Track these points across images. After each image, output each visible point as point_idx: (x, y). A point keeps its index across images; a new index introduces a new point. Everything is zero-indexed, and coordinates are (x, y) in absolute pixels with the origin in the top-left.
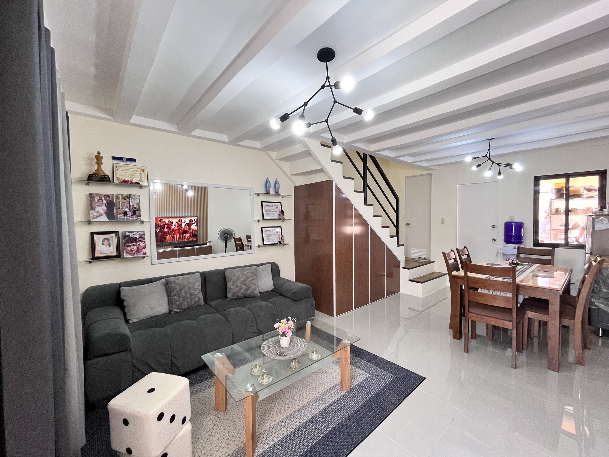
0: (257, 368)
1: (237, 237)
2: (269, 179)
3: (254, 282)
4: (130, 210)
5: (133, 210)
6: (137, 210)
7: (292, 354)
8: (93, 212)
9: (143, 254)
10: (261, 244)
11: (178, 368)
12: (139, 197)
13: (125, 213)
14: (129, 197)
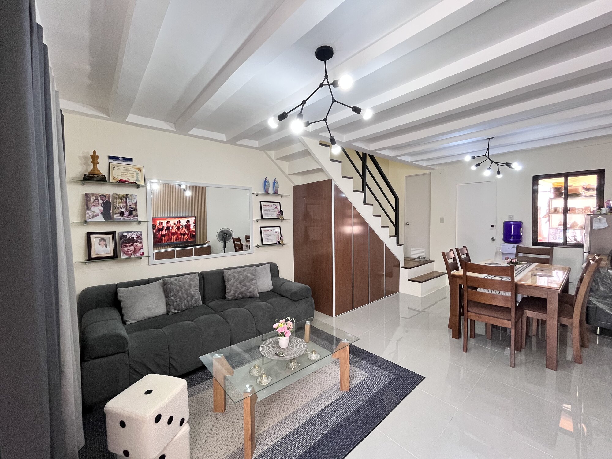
0: (256, 369)
1: (236, 237)
2: (268, 179)
3: (253, 282)
4: (126, 210)
5: (130, 210)
6: (134, 210)
7: (292, 354)
8: (89, 212)
9: (141, 254)
10: (260, 244)
11: (176, 370)
12: (136, 197)
13: (122, 214)
14: (126, 196)
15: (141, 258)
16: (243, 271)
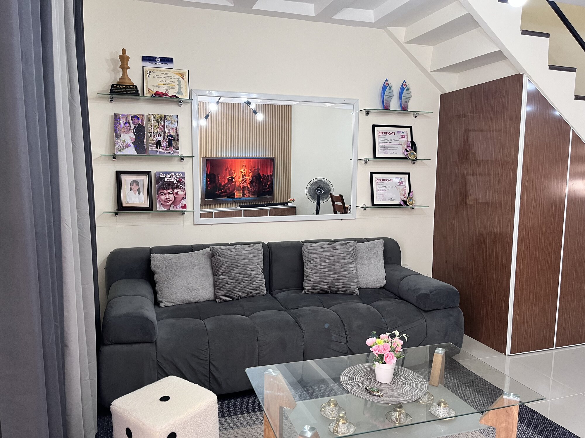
0: (331, 407)
1: (336, 194)
2: (390, 82)
3: (351, 268)
4: (164, 138)
5: (169, 139)
6: (174, 139)
8: (119, 141)
9: (182, 207)
10: (369, 204)
12: (177, 119)
13: (158, 144)
14: (164, 118)
15: (183, 212)
16: (333, 248)
